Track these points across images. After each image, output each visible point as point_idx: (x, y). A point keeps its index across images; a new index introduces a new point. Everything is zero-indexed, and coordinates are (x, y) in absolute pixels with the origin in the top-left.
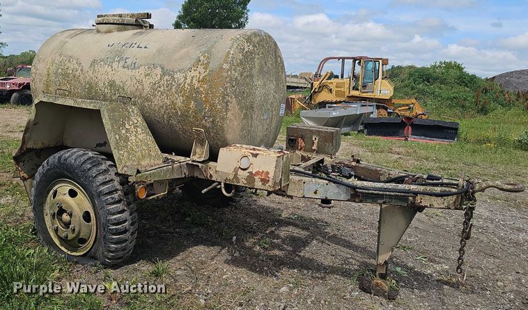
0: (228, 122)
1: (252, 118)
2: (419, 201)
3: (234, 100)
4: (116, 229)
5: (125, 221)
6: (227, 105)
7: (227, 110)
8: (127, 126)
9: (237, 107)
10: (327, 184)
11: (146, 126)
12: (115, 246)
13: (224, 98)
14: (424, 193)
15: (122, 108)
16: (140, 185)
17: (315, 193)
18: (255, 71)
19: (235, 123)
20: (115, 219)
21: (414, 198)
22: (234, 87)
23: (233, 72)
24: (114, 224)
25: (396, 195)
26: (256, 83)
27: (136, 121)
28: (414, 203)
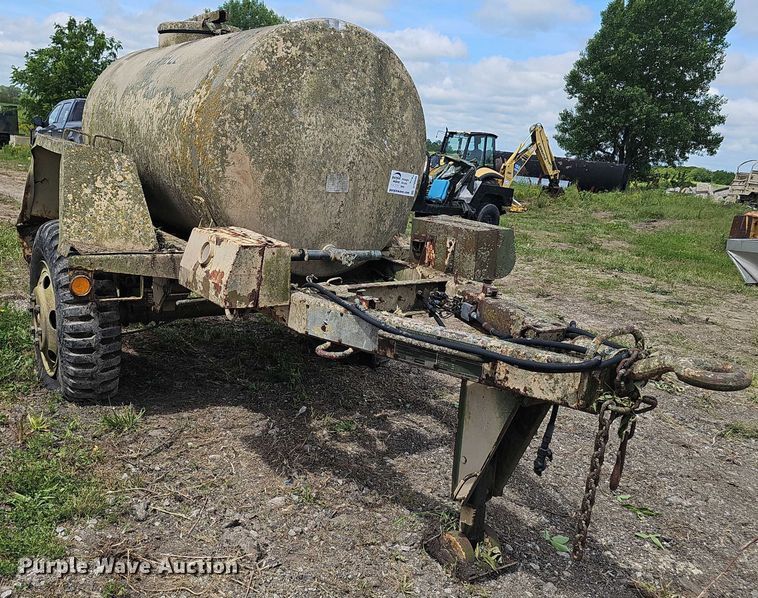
0: (228, 185)
1: (289, 183)
2: (502, 377)
3: (241, 146)
4: (73, 342)
5: (91, 334)
6: (224, 154)
7: (224, 163)
8: (98, 184)
9: (248, 161)
10: (342, 315)
11: (140, 188)
12: (74, 369)
13: (217, 140)
14: (512, 362)
15: (99, 156)
16: (78, 274)
17: (324, 328)
18: (301, 97)
19: (245, 188)
20: (72, 327)
21: (494, 367)
22: (239, 121)
23: (240, 94)
24: (71, 335)
25: (454, 356)
26: (301, 120)
27: (120, 178)
28: (493, 379)
